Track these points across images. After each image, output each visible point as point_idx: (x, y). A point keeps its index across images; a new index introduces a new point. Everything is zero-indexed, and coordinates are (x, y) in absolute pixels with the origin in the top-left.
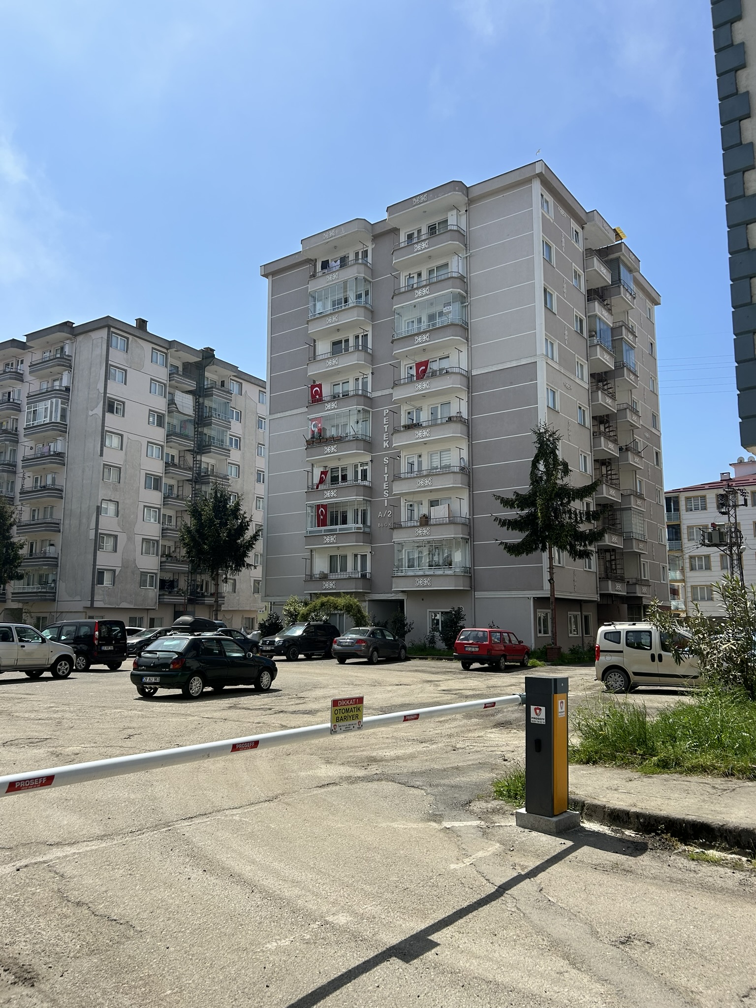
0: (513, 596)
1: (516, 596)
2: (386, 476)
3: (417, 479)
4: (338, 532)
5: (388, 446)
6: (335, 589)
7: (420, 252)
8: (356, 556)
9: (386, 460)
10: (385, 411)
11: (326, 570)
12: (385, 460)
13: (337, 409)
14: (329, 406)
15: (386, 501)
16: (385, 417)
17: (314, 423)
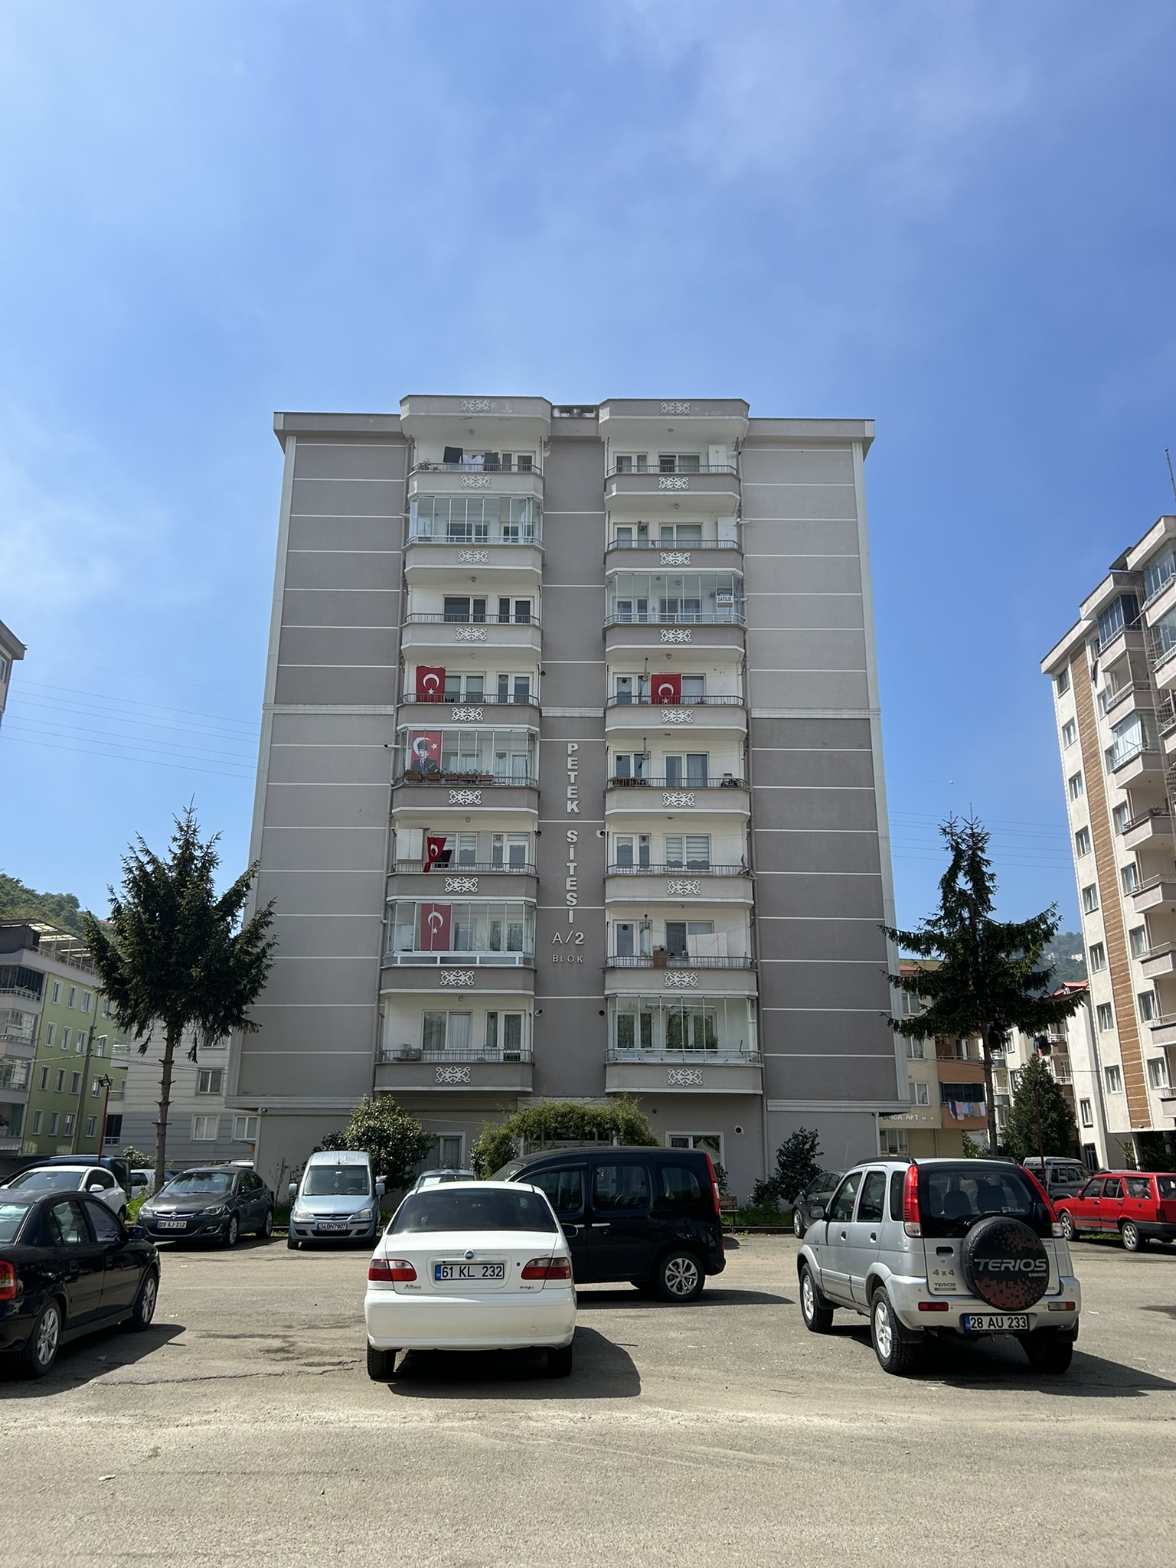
0: (843, 1110)
1: (847, 1110)
2: (572, 865)
3: (665, 880)
4: (478, 964)
5: (576, 810)
6: (467, 1084)
7: (671, 493)
8: (493, 1016)
9: (572, 835)
10: (570, 745)
11: (417, 1043)
12: (569, 834)
13: (480, 722)
14: (462, 714)
15: (571, 913)
16: (570, 756)
17: (419, 740)
